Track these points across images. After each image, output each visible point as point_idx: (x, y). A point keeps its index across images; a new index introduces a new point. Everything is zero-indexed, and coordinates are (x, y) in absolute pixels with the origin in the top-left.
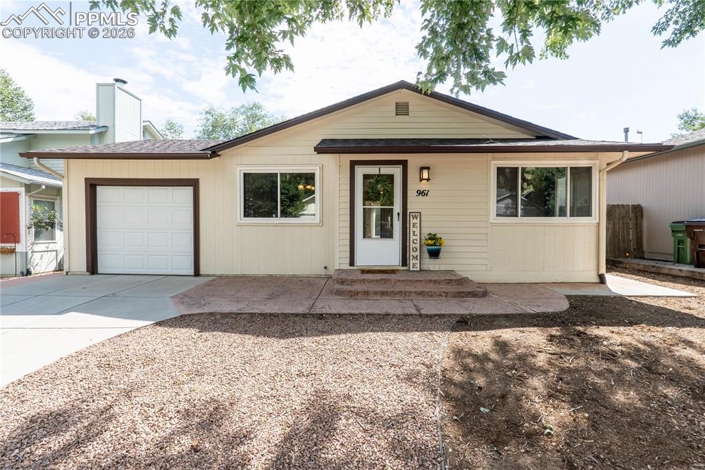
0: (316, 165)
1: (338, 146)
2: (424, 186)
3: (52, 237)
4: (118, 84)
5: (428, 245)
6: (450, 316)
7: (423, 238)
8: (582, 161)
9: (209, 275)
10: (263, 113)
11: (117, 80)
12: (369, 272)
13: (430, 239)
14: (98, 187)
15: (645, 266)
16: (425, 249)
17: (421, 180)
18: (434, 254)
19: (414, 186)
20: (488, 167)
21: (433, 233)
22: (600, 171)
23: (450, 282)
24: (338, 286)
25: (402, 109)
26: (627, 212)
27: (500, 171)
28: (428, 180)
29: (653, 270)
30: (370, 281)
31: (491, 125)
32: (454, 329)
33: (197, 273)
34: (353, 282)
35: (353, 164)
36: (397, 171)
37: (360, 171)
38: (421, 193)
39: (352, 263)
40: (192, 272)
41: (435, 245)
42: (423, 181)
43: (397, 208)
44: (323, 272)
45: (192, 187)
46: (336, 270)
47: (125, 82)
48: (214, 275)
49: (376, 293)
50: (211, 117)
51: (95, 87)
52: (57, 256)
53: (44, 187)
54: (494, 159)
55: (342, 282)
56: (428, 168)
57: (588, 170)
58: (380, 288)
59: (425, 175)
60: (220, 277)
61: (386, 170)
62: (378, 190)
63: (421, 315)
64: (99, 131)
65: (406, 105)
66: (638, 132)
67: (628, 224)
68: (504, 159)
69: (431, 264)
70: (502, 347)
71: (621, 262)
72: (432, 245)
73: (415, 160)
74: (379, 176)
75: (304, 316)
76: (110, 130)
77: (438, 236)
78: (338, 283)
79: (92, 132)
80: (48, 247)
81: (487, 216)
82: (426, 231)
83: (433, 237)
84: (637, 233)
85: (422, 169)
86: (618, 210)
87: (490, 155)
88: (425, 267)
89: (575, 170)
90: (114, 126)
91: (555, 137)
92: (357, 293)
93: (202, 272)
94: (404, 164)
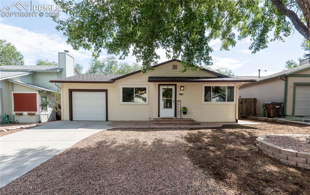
0: (147, 85)
1: (155, 80)
2: (182, 92)
3: (46, 110)
4: (66, 53)
5: (183, 110)
6: (188, 128)
7: (181, 108)
8: (231, 85)
9: (111, 121)
10: (116, 61)
11: (65, 51)
12: (164, 119)
13: (183, 108)
14: (73, 92)
15: (254, 118)
16: (182, 112)
17: (181, 90)
18: (185, 113)
19: (178, 92)
20: (202, 86)
21: (184, 107)
22: (236, 88)
23: (189, 121)
24: (155, 122)
25: (175, 67)
26: (251, 101)
27: (206, 87)
28: (183, 90)
29: (255, 119)
30: (165, 121)
31: (203, 73)
32: (189, 130)
33: (107, 120)
34: (160, 121)
35: (159, 85)
36: (173, 88)
37: (161, 87)
38: (181, 94)
39: (159, 116)
40: (105, 120)
41: (185, 110)
42: (182, 91)
43: (173, 99)
44: (149, 120)
45: (105, 92)
46: (154, 118)
47: (68, 52)
48: (113, 121)
49: (167, 124)
50: (95, 62)
51: (58, 54)
52: (48, 116)
53: (45, 91)
54: (204, 84)
55: (157, 121)
56: (183, 87)
57: (233, 87)
58: (168, 122)
59: (182, 89)
60: (115, 121)
61: (170, 87)
62: (167, 94)
63: (180, 128)
64: (60, 70)
65: (176, 66)
66: (265, 71)
67: (252, 105)
68: (207, 84)
69: (184, 117)
70: (200, 132)
71: (248, 117)
72: (184, 110)
73: (179, 84)
74: (168, 89)
75: (148, 128)
76: (64, 70)
77: (186, 108)
78: (155, 121)
79: (58, 71)
80: (45, 113)
81: (202, 101)
82: (182, 106)
83: (184, 108)
84: (254, 108)
85: (181, 87)
86: (248, 100)
87: (203, 83)
88: (182, 117)
89: (229, 87)
90: (65, 68)
91: (223, 77)
92: (161, 124)
93: (109, 120)
94: (176, 85)
